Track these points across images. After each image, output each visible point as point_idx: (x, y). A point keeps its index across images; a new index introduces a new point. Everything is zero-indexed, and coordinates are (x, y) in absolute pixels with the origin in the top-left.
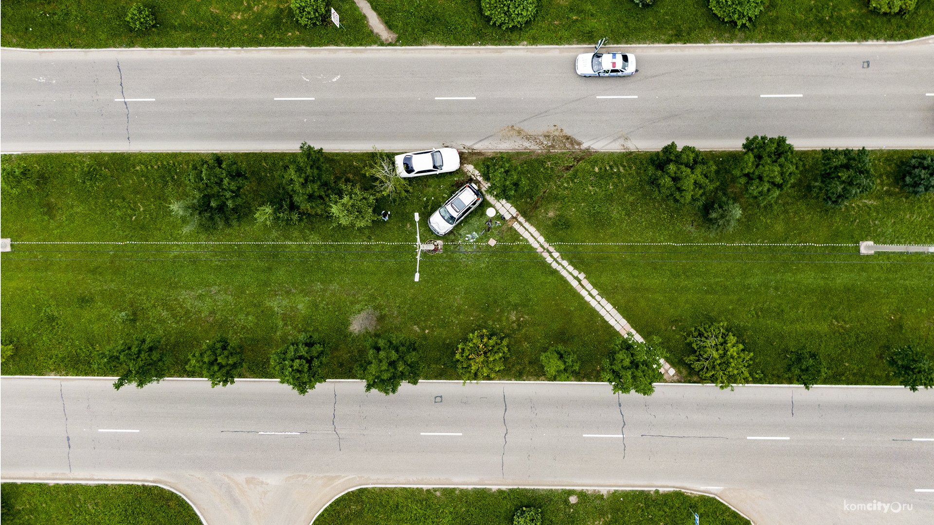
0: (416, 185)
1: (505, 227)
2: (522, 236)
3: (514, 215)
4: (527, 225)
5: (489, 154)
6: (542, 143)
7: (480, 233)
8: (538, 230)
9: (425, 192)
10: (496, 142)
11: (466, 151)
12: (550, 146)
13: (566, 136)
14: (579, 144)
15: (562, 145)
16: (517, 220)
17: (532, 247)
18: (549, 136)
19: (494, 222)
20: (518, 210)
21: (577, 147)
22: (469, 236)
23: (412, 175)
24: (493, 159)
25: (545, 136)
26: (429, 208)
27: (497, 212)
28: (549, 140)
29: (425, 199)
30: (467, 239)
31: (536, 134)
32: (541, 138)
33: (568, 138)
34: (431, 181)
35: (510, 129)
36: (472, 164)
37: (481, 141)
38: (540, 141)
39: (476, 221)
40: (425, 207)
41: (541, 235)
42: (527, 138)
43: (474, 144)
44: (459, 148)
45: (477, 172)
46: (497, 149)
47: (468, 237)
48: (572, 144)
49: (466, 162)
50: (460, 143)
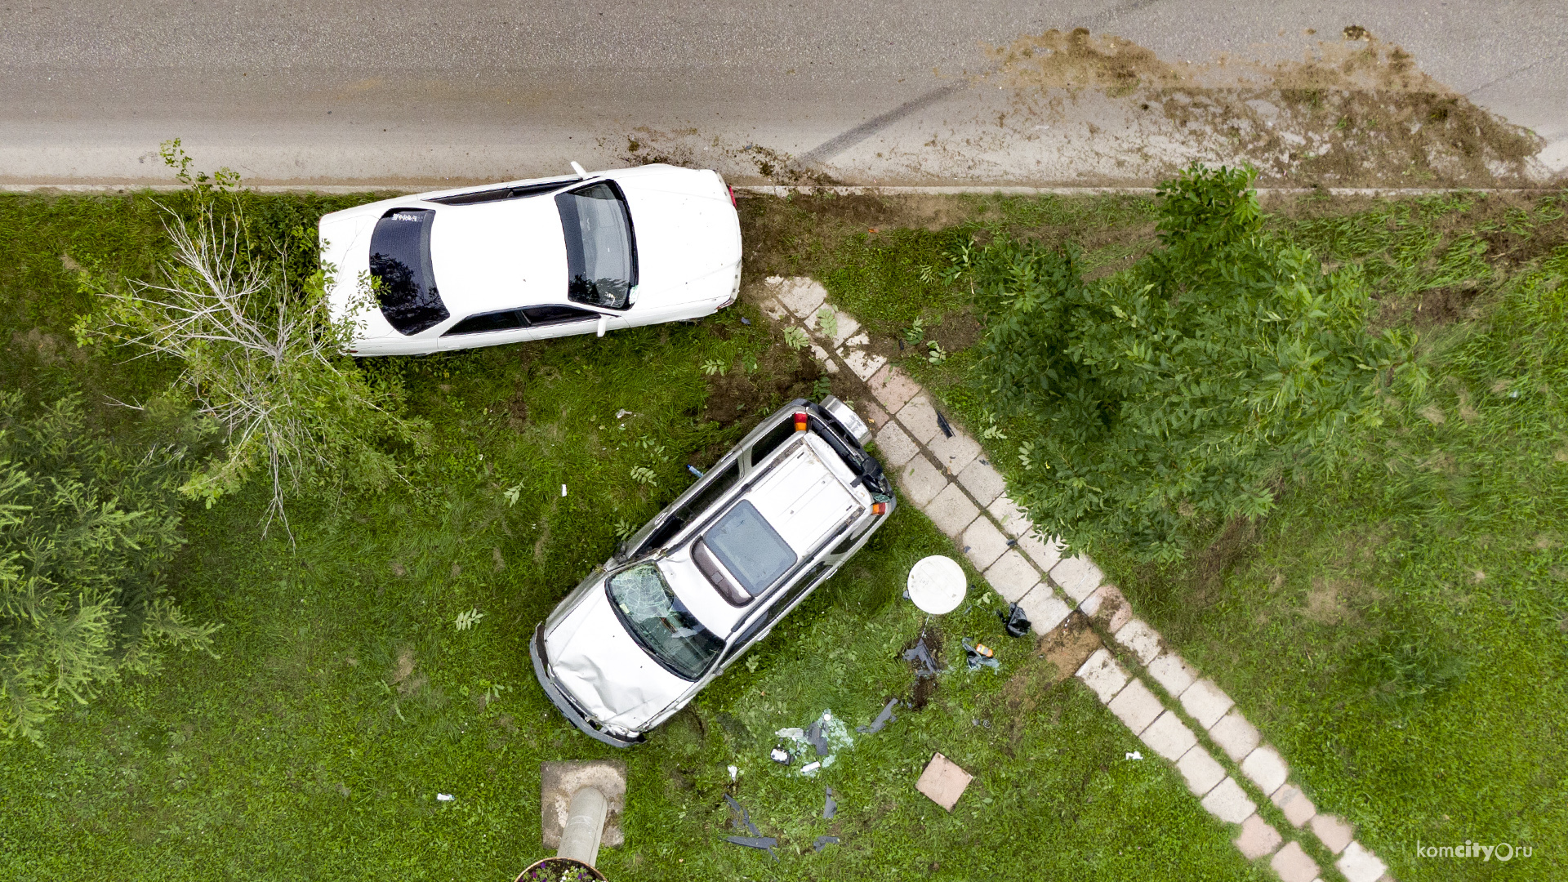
0: (458, 405)
1: (1025, 683)
2: (1136, 743)
3: (1091, 607)
4: (1171, 672)
5: (928, 210)
6: (1274, 143)
7: (863, 720)
8: (1245, 701)
9: (513, 450)
10: (972, 132)
11: (782, 192)
12: (1320, 164)
13: (1429, 98)
14: (1516, 149)
15: (1399, 155)
16: (1107, 641)
17: (1204, 818)
18: (1314, 98)
19: (952, 646)
20: (1114, 576)
21: (1498, 168)
22: (794, 734)
23: (431, 340)
24: (952, 240)
25: (1291, 97)
26: (539, 552)
27: (977, 584)
28: (1317, 123)
29: (513, 495)
30: (780, 756)
31: (1230, 81)
32: (1264, 108)
33: (1439, 110)
34: (553, 380)
35: (1064, 48)
36: (817, 276)
37: (873, 125)
38: (1258, 126)
39: (839, 641)
40: (516, 548)
41: (1266, 738)
42: (1171, 109)
43: (829, 148)
44: (734, 168)
45: (845, 327)
46: (976, 181)
47: (783, 745)
48: (1468, 151)
49: (775, 259)
50: (736, 138)
